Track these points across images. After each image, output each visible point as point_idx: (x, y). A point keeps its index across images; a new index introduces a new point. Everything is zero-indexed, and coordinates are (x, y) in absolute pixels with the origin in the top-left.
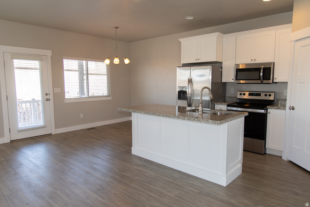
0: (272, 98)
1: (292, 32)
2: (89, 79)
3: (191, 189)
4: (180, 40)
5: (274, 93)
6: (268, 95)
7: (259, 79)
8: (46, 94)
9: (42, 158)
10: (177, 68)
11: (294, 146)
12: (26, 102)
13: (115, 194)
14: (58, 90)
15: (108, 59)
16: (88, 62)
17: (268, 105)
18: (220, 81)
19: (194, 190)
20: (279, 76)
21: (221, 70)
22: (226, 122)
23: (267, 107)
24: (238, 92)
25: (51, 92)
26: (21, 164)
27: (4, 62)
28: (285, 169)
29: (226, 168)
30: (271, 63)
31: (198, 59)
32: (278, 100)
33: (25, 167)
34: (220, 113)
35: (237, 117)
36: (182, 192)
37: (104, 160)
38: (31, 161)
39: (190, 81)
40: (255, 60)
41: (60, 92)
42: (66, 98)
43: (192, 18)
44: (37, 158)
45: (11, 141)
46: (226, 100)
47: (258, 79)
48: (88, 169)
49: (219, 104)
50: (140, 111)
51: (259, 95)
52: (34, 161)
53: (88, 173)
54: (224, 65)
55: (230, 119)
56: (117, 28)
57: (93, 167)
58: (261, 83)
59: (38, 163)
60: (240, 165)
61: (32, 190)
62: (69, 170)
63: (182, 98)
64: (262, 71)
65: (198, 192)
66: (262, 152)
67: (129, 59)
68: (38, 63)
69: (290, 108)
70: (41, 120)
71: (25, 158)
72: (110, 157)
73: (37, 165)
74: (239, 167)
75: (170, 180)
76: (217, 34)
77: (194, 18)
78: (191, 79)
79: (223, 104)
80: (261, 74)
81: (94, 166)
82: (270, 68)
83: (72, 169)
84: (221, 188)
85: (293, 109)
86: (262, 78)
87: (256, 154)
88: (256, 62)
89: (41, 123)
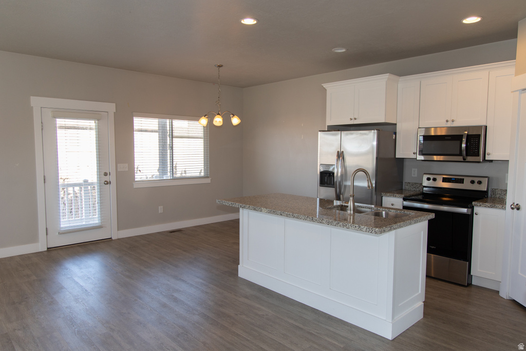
0: (483, 188)
1: (515, 76)
2: (174, 148)
3: (330, 340)
4: (325, 86)
5: (487, 179)
6: (476, 181)
7: (460, 154)
8: (105, 173)
9: (94, 278)
10: (319, 133)
11: (519, 273)
12: (74, 185)
13: (204, 343)
14: (123, 167)
15: (205, 116)
16: (173, 122)
17: (476, 199)
18: (393, 157)
19: (336, 343)
20: (495, 149)
21: (394, 138)
22: (391, 230)
23: (473, 203)
24: (424, 175)
25: (112, 170)
26: (62, 288)
27: (42, 123)
28: (502, 314)
29: (393, 308)
30: (481, 127)
31: (355, 119)
32: (494, 191)
33: (67, 293)
34: (386, 213)
35: (413, 222)
36: (316, 346)
37: (192, 285)
38: (77, 283)
39: (340, 155)
40: (453, 121)
41: (127, 170)
42: (136, 180)
43: (344, 50)
44: (86, 278)
45: (48, 248)
46: (404, 188)
47: (458, 153)
48: (165, 300)
49: (390, 196)
50: (251, 206)
51: (461, 181)
52: (82, 283)
53: (164, 306)
54: (399, 128)
55: (399, 224)
56: (220, 66)
57: (173, 296)
58: (463, 160)
59: (88, 286)
60: (420, 304)
61: (76, 329)
62: (136, 300)
63: (327, 184)
64: (464, 140)
65: (342, 346)
66: (465, 282)
67: (240, 117)
68: (94, 124)
69: (512, 206)
70: (95, 215)
71: (69, 278)
72: (203, 282)
73: (86, 290)
74: (418, 306)
75: (297, 324)
76: (387, 77)
77: (347, 50)
78: (343, 152)
79: (397, 195)
80: (464, 145)
81: (176, 295)
82: (479, 136)
83: (140, 298)
84: (383, 342)
85: (518, 209)
86: (464, 153)
87: (452, 285)
88: (455, 124)
89: (95, 220)
